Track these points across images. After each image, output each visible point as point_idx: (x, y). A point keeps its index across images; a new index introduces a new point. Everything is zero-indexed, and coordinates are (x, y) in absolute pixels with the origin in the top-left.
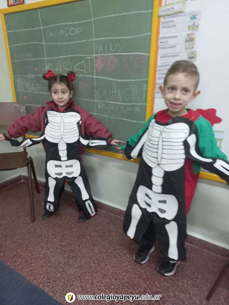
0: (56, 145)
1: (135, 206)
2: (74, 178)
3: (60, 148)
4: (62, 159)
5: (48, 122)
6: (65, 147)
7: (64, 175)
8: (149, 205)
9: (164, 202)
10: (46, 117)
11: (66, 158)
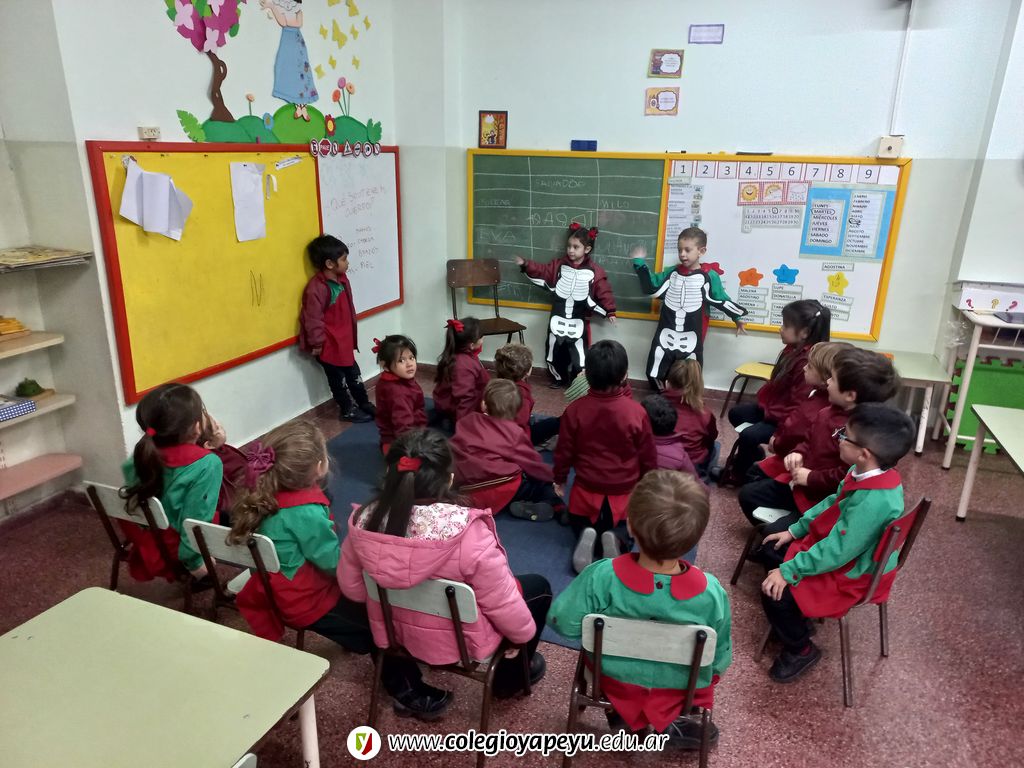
0: (564, 301)
1: (658, 349)
2: (576, 340)
3: (567, 304)
4: (567, 316)
5: (560, 276)
6: (572, 304)
7: (566, 334)
8: (672, 345)
9: (686, 339)
10: (559, 270)
11: (570, 316)
